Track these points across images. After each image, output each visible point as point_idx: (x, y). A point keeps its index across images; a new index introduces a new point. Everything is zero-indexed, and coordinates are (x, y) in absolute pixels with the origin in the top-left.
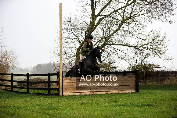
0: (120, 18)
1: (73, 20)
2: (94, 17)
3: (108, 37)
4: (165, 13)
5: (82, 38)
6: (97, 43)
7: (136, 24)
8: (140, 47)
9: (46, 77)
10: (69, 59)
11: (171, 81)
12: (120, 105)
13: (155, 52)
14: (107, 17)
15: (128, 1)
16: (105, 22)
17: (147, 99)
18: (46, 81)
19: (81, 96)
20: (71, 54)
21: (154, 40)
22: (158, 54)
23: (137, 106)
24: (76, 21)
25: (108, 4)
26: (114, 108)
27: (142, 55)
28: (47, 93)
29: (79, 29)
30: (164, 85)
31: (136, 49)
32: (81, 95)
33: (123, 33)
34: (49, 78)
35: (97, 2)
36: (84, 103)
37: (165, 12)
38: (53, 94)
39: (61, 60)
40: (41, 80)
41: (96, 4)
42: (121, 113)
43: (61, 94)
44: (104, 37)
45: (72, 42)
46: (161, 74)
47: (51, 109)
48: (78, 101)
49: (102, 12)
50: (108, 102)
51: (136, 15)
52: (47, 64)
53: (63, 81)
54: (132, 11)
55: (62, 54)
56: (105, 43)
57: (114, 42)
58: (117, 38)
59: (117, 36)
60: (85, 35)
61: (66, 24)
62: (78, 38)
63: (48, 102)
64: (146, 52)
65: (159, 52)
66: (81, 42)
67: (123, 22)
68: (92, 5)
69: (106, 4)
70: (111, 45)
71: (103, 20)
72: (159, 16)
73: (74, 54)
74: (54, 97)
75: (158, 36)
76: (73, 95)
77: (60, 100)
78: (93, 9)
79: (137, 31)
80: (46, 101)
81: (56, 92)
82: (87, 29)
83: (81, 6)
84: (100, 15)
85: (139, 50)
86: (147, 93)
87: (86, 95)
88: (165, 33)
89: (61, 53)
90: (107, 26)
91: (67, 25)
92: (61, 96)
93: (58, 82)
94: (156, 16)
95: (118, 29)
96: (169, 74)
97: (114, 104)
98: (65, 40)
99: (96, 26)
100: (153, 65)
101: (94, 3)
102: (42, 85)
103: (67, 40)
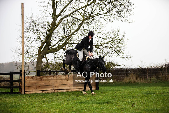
0: (80, 17)
1: (35, 20)
2: (55, 17)
3: (69, 36)
4: (124, 13)
5: (44, 37)
6: (58, 42)
7: (96, 24)
8: (100, 46)
9: (9, 76)
10: (31, 58)
11: (130, 78)
12: (80, 103)
13: (114, 50)
14: (68, 17)
15: (88, 1)
16: (66, 22)
17: (106, 96)
18: (8, 80)
19: (43, 95)
20: (33, 53)
21: (114, 38)
22: (117, 53)
23: (97, 103)
24: (38, 21)
25: (68, 4)
26: (74, 106)
27: (102, 54)
28: (10, 91)
29: (41, 28)
30: (123, 83)
31: (96, 48)
32: (43, 93)
33: (84, 33)
34: (12, 77)
35: (58, 2)
36: (45, 101)
37: (124, 11)
38: (15, 93)
39: (23, 59)
40: (4, 79)
41: (57, 4)
42: (81, 110)
43: (23, 92)
44: (65, 36)
45: (34, 41)
46: (121, 72)
47: (13, 107)
48: (40, 99)
49: (63, 12)
50: (69, 100)
51: (96, 15)
52: (10, 63)
53: (25, 80)
54: (92, 11)
55: (25, 53)
56: (66, 42)
57: (75, 42)
58: (78, 37)
59: (78, 35)
60: (47, 34)
61: (28, 23)
62: (39, 37)
63: (11, 100)
64: (105, 51)
65: (118, 51)
66: (43, 42)
67: (83, 22)
68: (53, 5)
69: (67, 4)
70: (72, 44)
71: (64, 19)
72: (118, 16)
73: (35, 53)
74: (16, 96)
75: (117, 35)
76: (35, 94)
77: (22, 99)
78: (54, 9)
79: (97, 30)
80: (9, 100)
81: (19, 91)
82: (48, 29)
83: (42, 6)
84: (61, 15)
85: (99, 48)
86: (106, 90)
87: (48, 93)
88: (124, 32)
89: (23, 52)
90: (67, 25)
91: (29, 25)
92: (23, 95)
93: (20, 81)
94: (115, 16)
95: (79, 28)
96: (128, 72)
97: (75, 101)
98: (27, 40)
99: (57, 26)
100: (112, 63)
101: (56, 3)
102: (5, 84)
103: (29, 39)
